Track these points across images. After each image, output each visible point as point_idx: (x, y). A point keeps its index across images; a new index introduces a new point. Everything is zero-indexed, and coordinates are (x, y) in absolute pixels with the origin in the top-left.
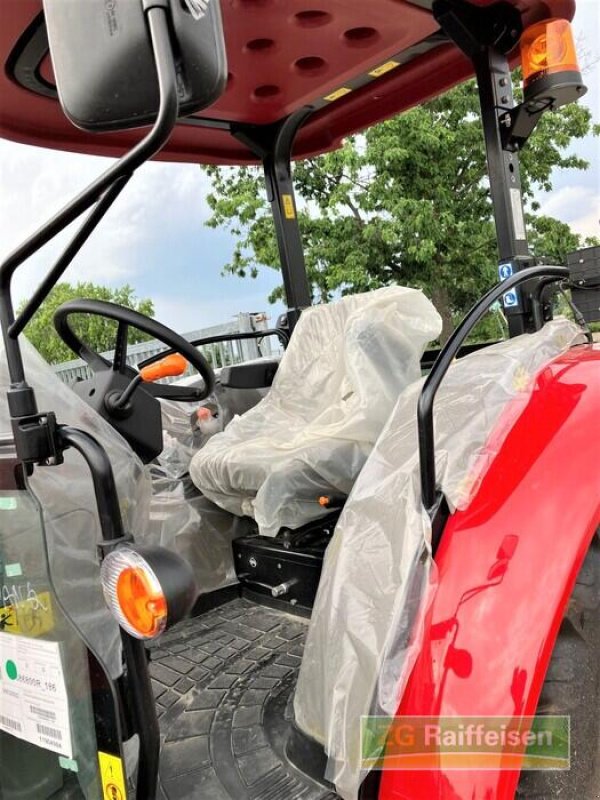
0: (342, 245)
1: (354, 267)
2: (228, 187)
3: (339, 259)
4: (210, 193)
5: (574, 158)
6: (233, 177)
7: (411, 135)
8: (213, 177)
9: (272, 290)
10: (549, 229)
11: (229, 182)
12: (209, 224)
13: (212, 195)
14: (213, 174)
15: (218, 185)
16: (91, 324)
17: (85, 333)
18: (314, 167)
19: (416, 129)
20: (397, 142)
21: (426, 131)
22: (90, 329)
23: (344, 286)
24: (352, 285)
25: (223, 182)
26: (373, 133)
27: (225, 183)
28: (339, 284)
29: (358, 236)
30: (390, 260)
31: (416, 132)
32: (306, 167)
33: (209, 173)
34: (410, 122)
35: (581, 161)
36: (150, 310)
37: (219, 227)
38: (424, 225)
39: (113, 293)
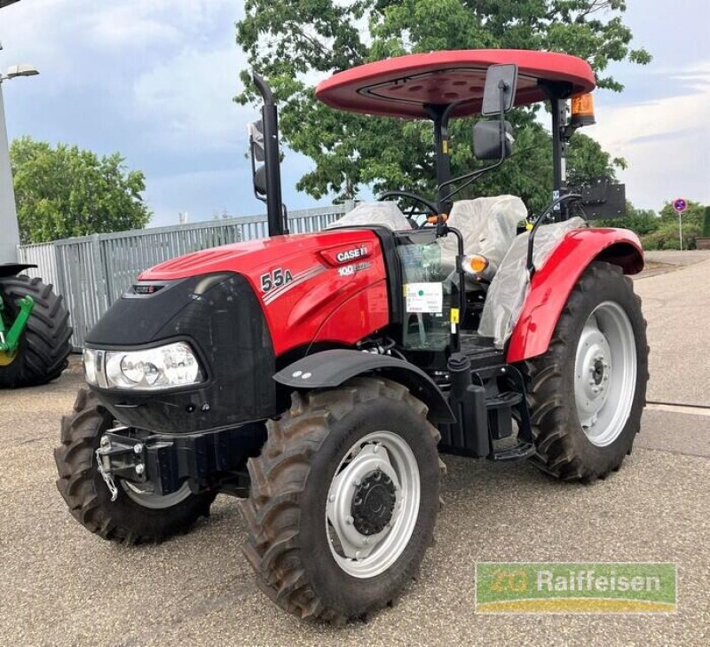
0: (378, 139)
1: (389, 163)
2: (264, 66)
3: (373, 153)
4: (244, 70)
5: (610, 80)
6: (270, 56)
7: (458, 38)
8: (249, 54)
9: (301, 177)
10: (581, 146)
11: (265, 60)
12: (238, 100)
13: (246, 71)
14: (249, 50)
15: (253, 63)
16: (72, 192)
17: (65, 202)
18: (354, 55)
19: (465, 33)
20: (445, 45)
21: (473, 37)
22: (71, 198)
23: (377, 181)
24: (385, 181)
25: (259, 60)
26: (421, 31)
27: (261, 61)
28: (372, 178)
29: (395, 131)
30: (423, 159)
31: (463, 36)
32: (346, 54)
33: (245, 49)
34: (460, 26)
35: (617, 83)
36: (140, 183)
37: (249, 104)
38: (462, 129)
39: (99, 160)
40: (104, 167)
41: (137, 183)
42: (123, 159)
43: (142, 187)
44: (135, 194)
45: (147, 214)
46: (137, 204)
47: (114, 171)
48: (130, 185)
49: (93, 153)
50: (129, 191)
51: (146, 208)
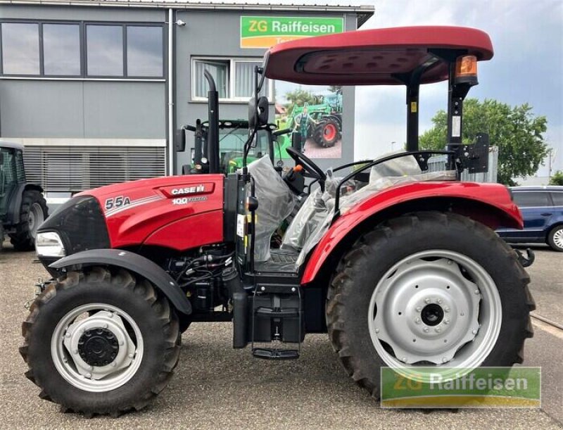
39: (512, 109)
40: (515, 115)
41: (541, 126)
42: (530, 108)
43: (544, 129)
44: (537, 134)
45: (546, 150)
46: (538, 142)
47: (522, 118)
48: (533, 127)
49: (508, 105)
50: (533, 133)
51: (545, 145)
